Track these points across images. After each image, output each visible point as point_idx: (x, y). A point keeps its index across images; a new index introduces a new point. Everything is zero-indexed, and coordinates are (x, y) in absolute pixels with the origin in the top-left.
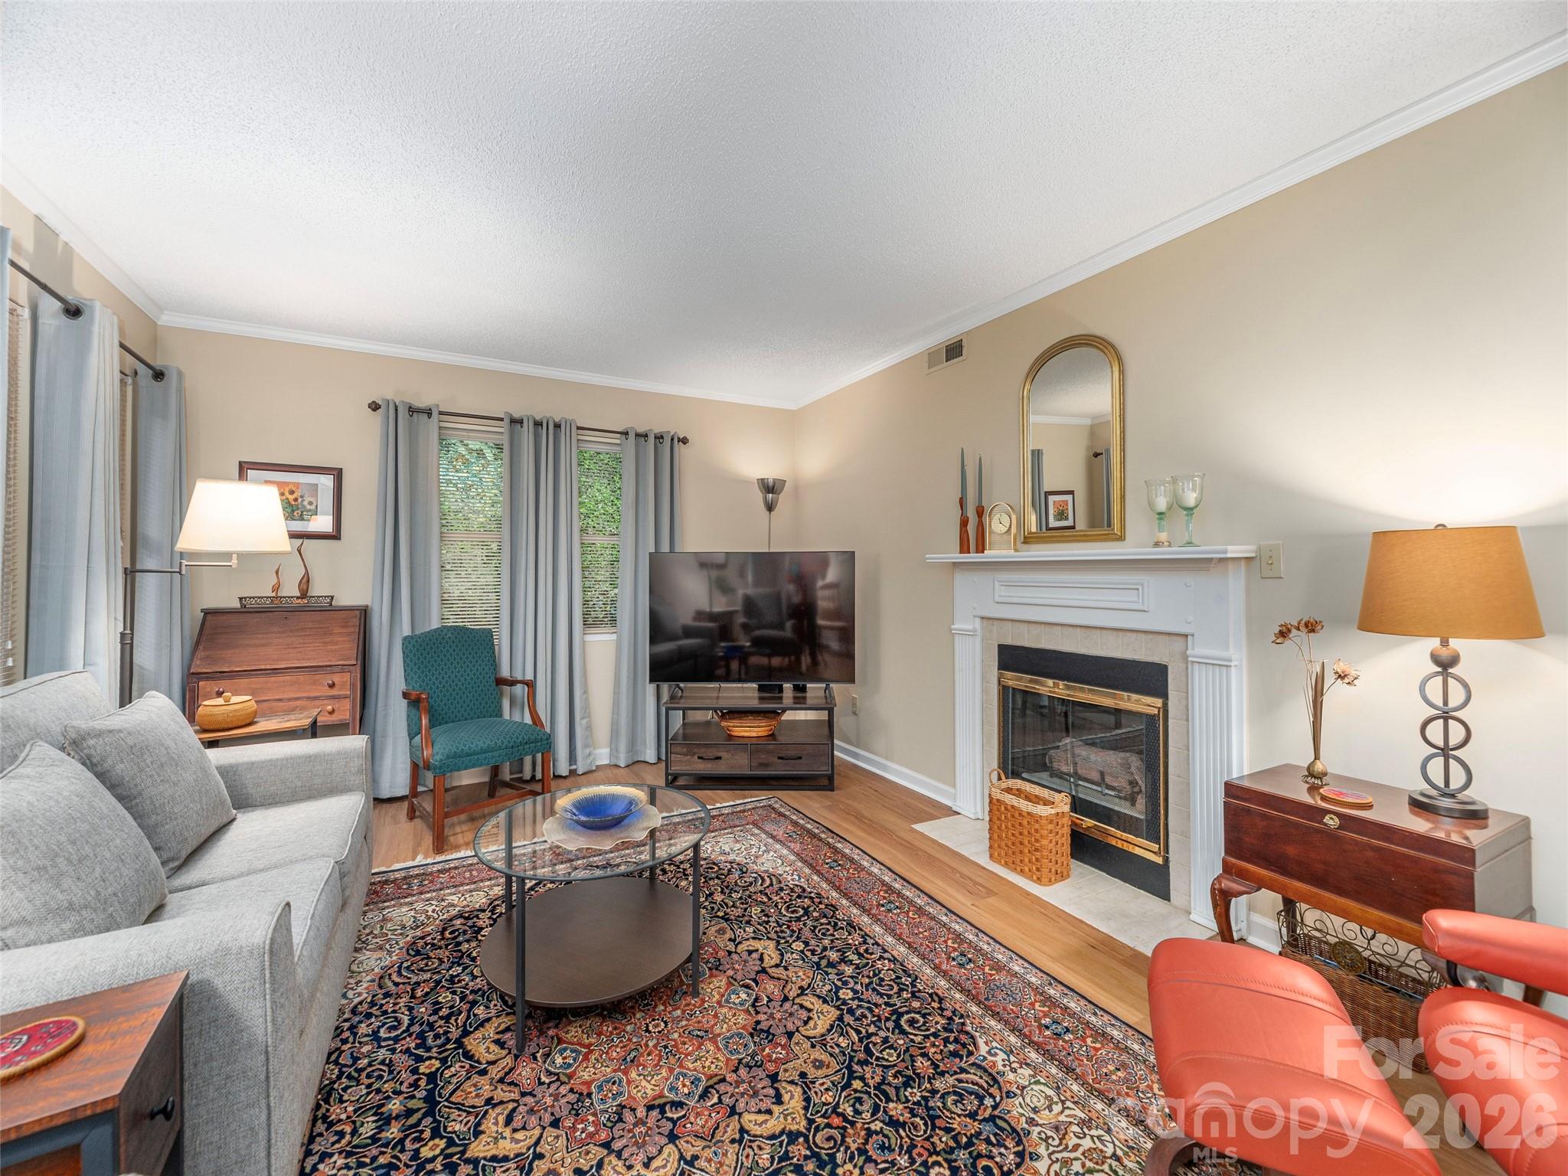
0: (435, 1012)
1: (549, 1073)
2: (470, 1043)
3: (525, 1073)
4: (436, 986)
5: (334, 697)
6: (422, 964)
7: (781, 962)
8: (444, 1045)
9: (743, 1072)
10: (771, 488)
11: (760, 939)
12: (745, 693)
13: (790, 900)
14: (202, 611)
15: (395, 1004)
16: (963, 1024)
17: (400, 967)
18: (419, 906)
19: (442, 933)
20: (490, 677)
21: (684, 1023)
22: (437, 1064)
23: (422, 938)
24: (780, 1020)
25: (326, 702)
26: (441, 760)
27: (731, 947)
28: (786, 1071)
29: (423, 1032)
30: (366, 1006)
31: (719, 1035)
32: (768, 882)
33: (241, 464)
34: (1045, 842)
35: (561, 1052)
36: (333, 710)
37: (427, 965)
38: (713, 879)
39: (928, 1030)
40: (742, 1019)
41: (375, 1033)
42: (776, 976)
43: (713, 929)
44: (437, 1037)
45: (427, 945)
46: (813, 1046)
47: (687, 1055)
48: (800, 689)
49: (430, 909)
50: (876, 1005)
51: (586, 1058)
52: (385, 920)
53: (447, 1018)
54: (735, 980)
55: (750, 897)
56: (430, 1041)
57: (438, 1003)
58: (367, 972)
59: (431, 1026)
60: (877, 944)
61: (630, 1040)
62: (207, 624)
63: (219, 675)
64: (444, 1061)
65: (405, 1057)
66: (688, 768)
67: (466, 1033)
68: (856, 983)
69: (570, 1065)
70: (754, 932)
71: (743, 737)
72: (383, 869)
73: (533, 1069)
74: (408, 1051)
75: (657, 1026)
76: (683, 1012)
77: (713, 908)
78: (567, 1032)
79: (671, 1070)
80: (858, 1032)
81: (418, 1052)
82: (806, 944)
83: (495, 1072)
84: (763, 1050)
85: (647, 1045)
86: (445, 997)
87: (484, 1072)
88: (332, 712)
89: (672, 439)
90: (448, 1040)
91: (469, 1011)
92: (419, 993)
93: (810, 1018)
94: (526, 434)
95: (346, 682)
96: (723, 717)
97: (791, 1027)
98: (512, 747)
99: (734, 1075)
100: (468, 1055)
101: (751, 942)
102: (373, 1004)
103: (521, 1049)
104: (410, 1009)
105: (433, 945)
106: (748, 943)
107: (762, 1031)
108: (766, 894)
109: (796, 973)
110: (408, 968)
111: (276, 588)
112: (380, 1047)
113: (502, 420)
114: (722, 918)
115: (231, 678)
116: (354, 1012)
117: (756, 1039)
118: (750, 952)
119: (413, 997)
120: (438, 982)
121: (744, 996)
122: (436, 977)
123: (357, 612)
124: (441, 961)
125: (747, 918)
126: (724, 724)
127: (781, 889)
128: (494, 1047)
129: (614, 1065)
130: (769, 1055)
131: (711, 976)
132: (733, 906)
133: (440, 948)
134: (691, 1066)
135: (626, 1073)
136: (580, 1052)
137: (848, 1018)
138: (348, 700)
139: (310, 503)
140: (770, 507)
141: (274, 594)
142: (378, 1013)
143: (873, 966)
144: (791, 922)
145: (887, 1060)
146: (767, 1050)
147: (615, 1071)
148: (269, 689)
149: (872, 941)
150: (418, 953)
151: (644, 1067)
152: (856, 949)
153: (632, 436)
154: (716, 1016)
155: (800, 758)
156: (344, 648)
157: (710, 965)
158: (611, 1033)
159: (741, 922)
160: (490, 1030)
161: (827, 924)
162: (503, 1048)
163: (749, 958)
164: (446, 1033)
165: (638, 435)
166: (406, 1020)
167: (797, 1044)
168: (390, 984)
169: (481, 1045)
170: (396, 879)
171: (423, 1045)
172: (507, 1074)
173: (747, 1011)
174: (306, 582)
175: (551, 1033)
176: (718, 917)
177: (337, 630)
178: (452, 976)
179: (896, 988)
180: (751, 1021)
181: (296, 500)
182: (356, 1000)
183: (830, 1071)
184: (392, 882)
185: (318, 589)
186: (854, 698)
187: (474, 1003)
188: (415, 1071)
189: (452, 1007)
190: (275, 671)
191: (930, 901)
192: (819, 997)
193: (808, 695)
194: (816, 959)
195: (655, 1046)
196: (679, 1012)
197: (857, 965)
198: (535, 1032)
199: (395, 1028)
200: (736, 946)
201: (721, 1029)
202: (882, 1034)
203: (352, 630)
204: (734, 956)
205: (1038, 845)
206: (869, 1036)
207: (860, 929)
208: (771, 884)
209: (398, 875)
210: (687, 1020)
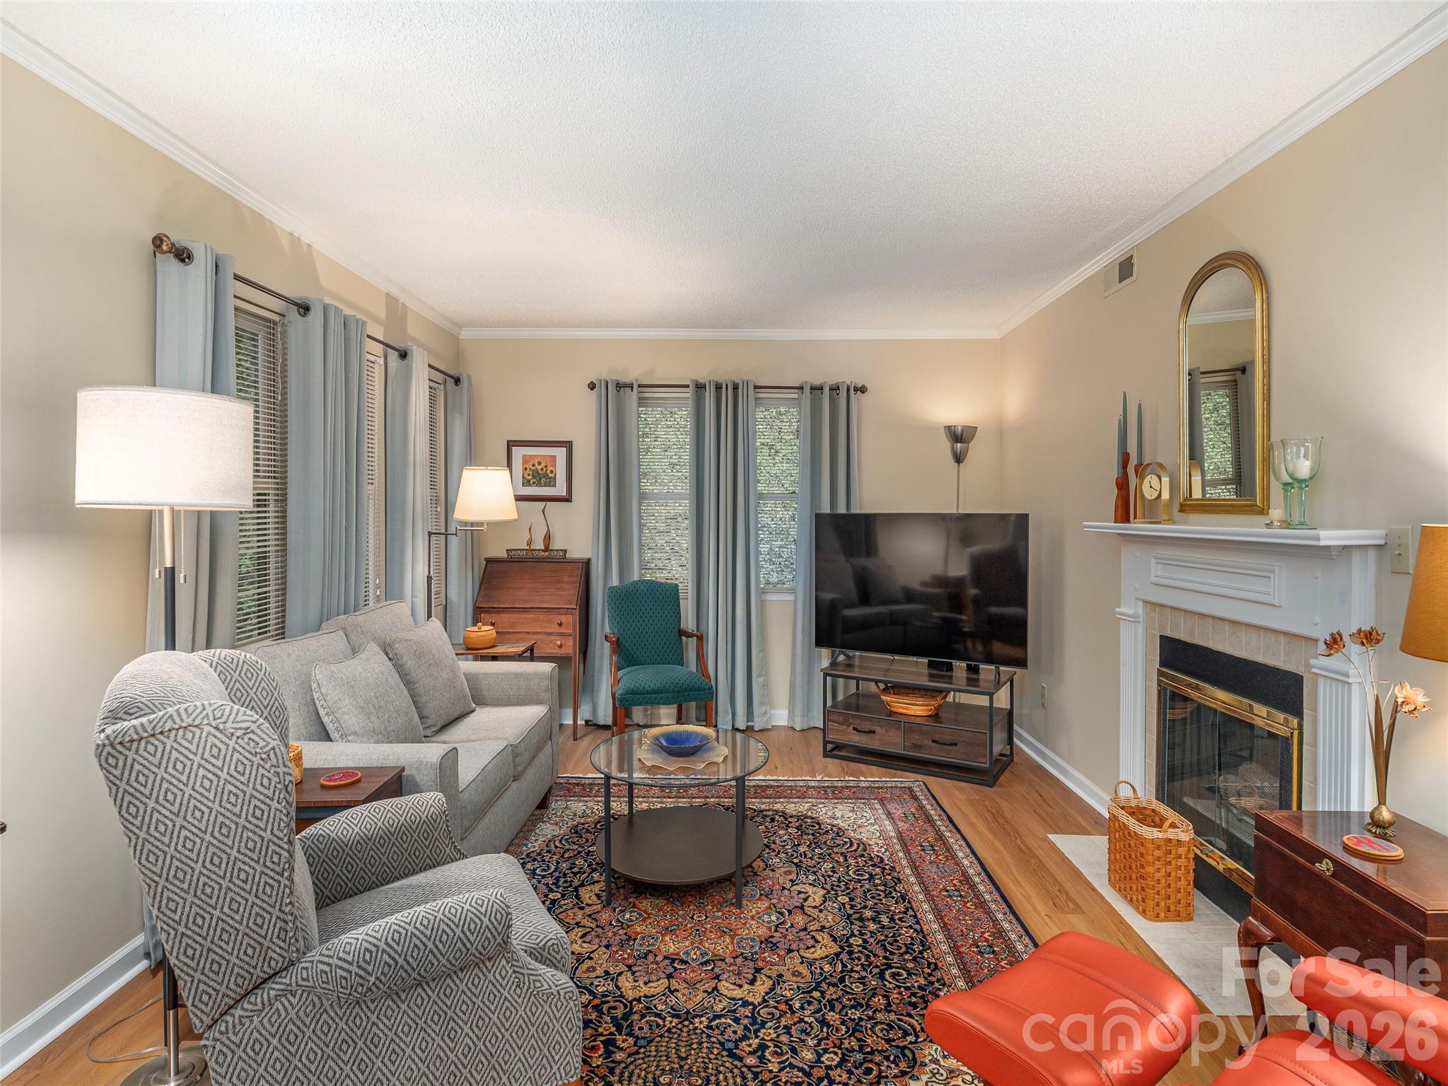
0: (571, 869)
1: (618, 921)
2: (582, 891)
3: (605, 916)
4: (577, 855)
5: (561, 634)
6: (575, 840)
7: (821, 906)
8: (567, 887)
9: (739, 960)
10: (959, 437)
11: (814, 886)
12: (914, 668)
13: (864, 866)
14: (485, 559)
15: (551, 858)
16: (940, 989)
17: (562, 838)
18: (590, 804)
19: (596, 824)
20: (674, 628)
21: (719, 921)
22: (559, 896)
23: (583, 824)
24: (789, 940)
25: (557, 638)
26: (622, 695)
27: (788, 885)
28: (770, 969)
29: (560, 877)
30: (535, 854)
31: (738, 935)
32: (855, 846)
33: (508, 441)
34: (1151, 870)
35: (631, 912)
36: (561, 645)
37: (578, 841)
38: (809, 834)
39: (904, 983)
40: (762, 931)
41: (534, 870)
42: (809, 913)
43: (783, 869)
44: (565, 882)
45: (584, 828)
46: (802, 963)
47: (708, 939)
48: (973, 670)
49: (596, 808)
50: (875, 955)
51: (644, 920)
52: (566, 808)
53: (575, 874)
54: (775, 907)
55: (829, 855)
56: (561, 883)
57: (574, 864)
58: (543, 836)
59: (565, 875)
60: (915, 916)
61: (677, 919)
62: (488, 569)
63: (492, 610)
64: (563, 896)
65: (544, 887)
66: (843, 738)
67: (582, 885)
68: (872, 937)
69: (632, 921)
70: (815, 880)
71: (901, 714)
72: (581, 776)
73: (610, 916)
74: (547, 885)
75: (700, 917)
76: (723, 914)
77: (792, 855)
78: (641, 903)
79: (692, 943)
80: (844, 966)
81: (553, 887)
82: (852, 899)
83: (588, 910)
84: (764, 953)
85: (686, 925)
86: (580, 862)
87: (582, 908)
88: (561, 646)
89: (848, 390)
90: (571, 886)
91: (590, 874)
92: (566, 855)
93: (814, 946)
94: (709, 398)
95: (571, 621)
96: (886, 690)
97: (794, 947)
98: (678, 692)
99: (732, 960)
100: (578, 897)
101: (807, 887)
102: (539, 854)
103: (609, 903)
104: (558, 863)
105: (587, 830)
106: (804, 886)
107: (771, 942)
108: (845, 857)
109: (827, 916)
110: (566, 840)
111: (529, 543)
112: (534, 878)
113: (687, 386)
114: (795, 864)
115: (499, 613)
116: (528, 855)
117: (763, 946)
118: (800, 892)
119: (562, 857)
120: (579, 852)
121: (774, 918)
122: (580, 849)
123: (580, 564)
124: (587, 840)
125: (815, 869)
126: (883, 697)
127: (862, 856)
128: (594, 898)
129: (658, 929)
130: (765, 958)
131: (758, 899)
132: (810, 858)
133: (590, 833)
134: (707, 945)
135: (663, 936)
136: (642, 916)
137: (844, 957)
138: (571, 638)
139: (552, 472)
140: (959, 459)
141: (528, 548)
142: (540, 860)
143: (897, 930)
144: (851, 881)
145: (853, 990)
146: (766, 954)
147: (657, 932)
148: (522, 624)
149: (913, 913)
150: (576, 832)
151: (677, 936)
152: (892, 915)
153: (807, 390)
154: (745, 924)
155: (956, 744)
156: (568, 595)
157: (763, 892)
158: (668, 912)
159: (808, 871)
160: (596, 888)
161: (882, 891)
162: (599, 899)
163: (796, 896)
164: (571, 881)
165: (812, 388)
166: (553, 868)
167: (790, 958)
168: (553, 846)
169: (587, 894)
170: (585, 784)
171: (556, 884)
172: (594, 913)
173: (770, 929)
174: (548, 538)
175: (631, 900)
176: (793, 862)
177: (566, 579)
178: (589, 851)
179: (903, 950)
180: (768, 934)
181: (542, 469)
182: (532, 850)
183: (803, 981)
184: (582, 785)
185: (557, 544)
186: (1043, 687)
187: (594, 870)
188: (546, 896)
189: (581, 868)
190: (525, 610)
191: (999, 899)
192: (832, 936)
193: (981, 677)
194: (851, 912)
195: (691, 928)
196: (720, 914)
197: (884, 925)
198: (622, 897)
199: (545, 870)
200: (793, 885)
201: (744, 933)
202: (864, 974)
203: (575, 579)
204: (786, 892)
205: (1143, 871)
206: (852, 971)
207: (909, 902)
208: (856, 851)
209: (587, 781)
210: (723, 920)
